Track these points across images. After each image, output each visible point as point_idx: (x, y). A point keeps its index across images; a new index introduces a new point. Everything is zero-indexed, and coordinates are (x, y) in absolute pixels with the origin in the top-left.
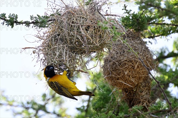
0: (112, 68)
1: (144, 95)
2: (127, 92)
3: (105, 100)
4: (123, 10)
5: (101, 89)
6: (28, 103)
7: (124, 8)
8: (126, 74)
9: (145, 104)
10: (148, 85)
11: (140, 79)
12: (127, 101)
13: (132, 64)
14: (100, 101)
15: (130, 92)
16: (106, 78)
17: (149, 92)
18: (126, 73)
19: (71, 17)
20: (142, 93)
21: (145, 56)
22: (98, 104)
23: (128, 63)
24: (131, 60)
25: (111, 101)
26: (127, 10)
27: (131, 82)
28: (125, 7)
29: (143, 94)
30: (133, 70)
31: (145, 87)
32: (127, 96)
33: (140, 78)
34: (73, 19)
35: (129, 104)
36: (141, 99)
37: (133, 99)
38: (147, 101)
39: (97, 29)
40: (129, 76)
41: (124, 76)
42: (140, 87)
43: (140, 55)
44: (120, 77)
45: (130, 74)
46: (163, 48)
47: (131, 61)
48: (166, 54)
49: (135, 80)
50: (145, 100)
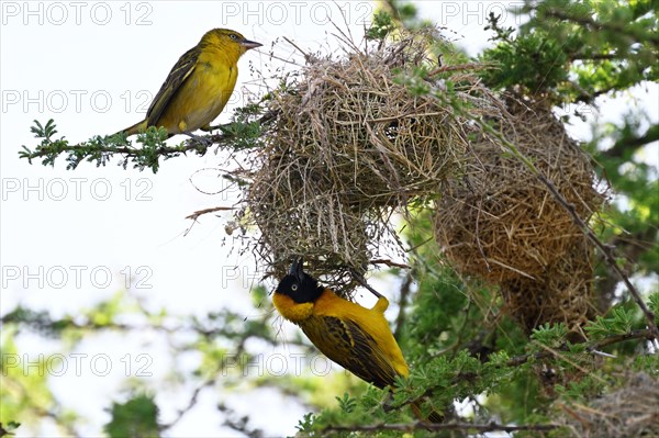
0: (465, 220)
1: (573, 298)
2: (517, 290)
3: (447, 305)
4: (486, 29)
5: (433, 270)
6: (212, 317)
7: (491, 24)
8: (510, 237)
9: (578, 324)
10: (585, 261)
11: (555, 247)
12: (519, 318)
13: (528, 201)
14: (433, 309)
15: (526, 291)
16: (446, 251)
17: (588, 285)
18: (510, 234)
19: (334, 97)
20: (565, 291)
21: (568, 173)
22: (427, 319)
23: (514, 200)
24: (525, 188)
25: (467, 307)
26: (499, 31)
27: (527, 260)
28: (494, 20)
29: (570, 292)
30: (531, 221)
31: (575, 268)
32: (519, 304)
33: (555, 245)
34: (342, 105)
35: (525, 327)
36: (565, 309)
37: (537, 312)
38: (583, 316)
39: (422, 124)
40: (521, 241)
41: (502, 245)
42: (557, 273)
43: (551, 171)
44: (492, 247)
45: (523, 234)
46: (631, 112)
47: (523, 194)
48: (642, 132)
49: (541, 253)
50: (578, 311)
